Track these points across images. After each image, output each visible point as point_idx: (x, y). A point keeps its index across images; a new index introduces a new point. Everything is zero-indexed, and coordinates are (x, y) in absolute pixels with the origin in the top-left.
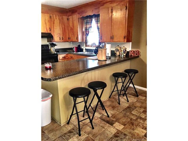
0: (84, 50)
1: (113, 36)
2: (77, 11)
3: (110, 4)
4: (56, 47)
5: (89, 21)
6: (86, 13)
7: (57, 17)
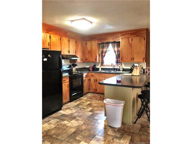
0: (100, 70)
1: (133, 58)
2: (96, 38)
3: (131, 35)
4: (77, 67)
5: (106, 46)
6: (106, 40)
7: (80, 42)
